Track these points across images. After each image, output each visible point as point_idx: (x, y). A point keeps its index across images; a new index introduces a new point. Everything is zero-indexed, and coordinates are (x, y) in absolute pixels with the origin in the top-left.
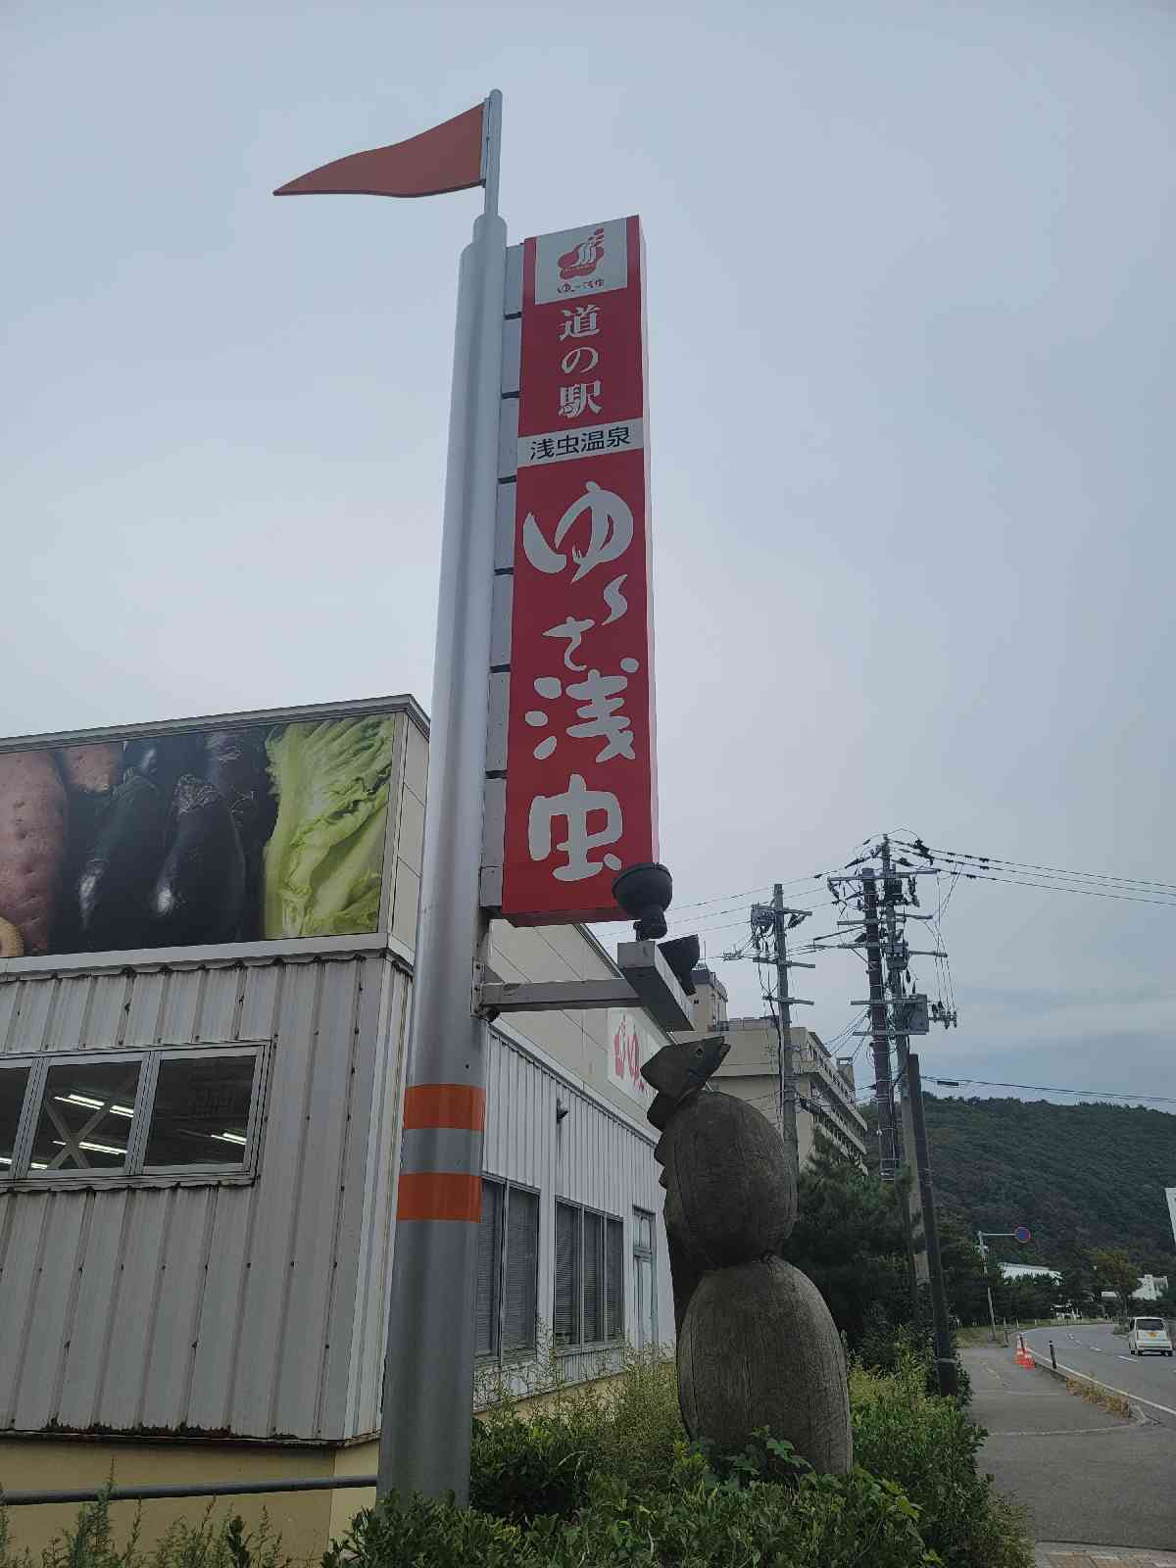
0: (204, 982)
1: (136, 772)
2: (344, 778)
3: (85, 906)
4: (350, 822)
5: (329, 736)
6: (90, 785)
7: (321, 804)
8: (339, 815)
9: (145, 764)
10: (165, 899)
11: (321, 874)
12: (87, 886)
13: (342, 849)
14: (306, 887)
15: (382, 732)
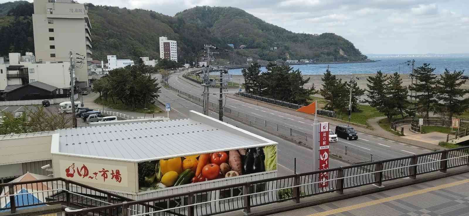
0: (259, 176)
1: (248, 153)
2: (271, 153)
3: (245, 169)
4: (273, 158)
5: (270, 147)
6: (243, 154)
7: (270, 156)
8: (272, 157)
9: (249, 152)
10: (254, 168)
11: (270, 164)
12: (245, 167)
13: (272, 161)
14: (269, 165)
15: (275, 147)
